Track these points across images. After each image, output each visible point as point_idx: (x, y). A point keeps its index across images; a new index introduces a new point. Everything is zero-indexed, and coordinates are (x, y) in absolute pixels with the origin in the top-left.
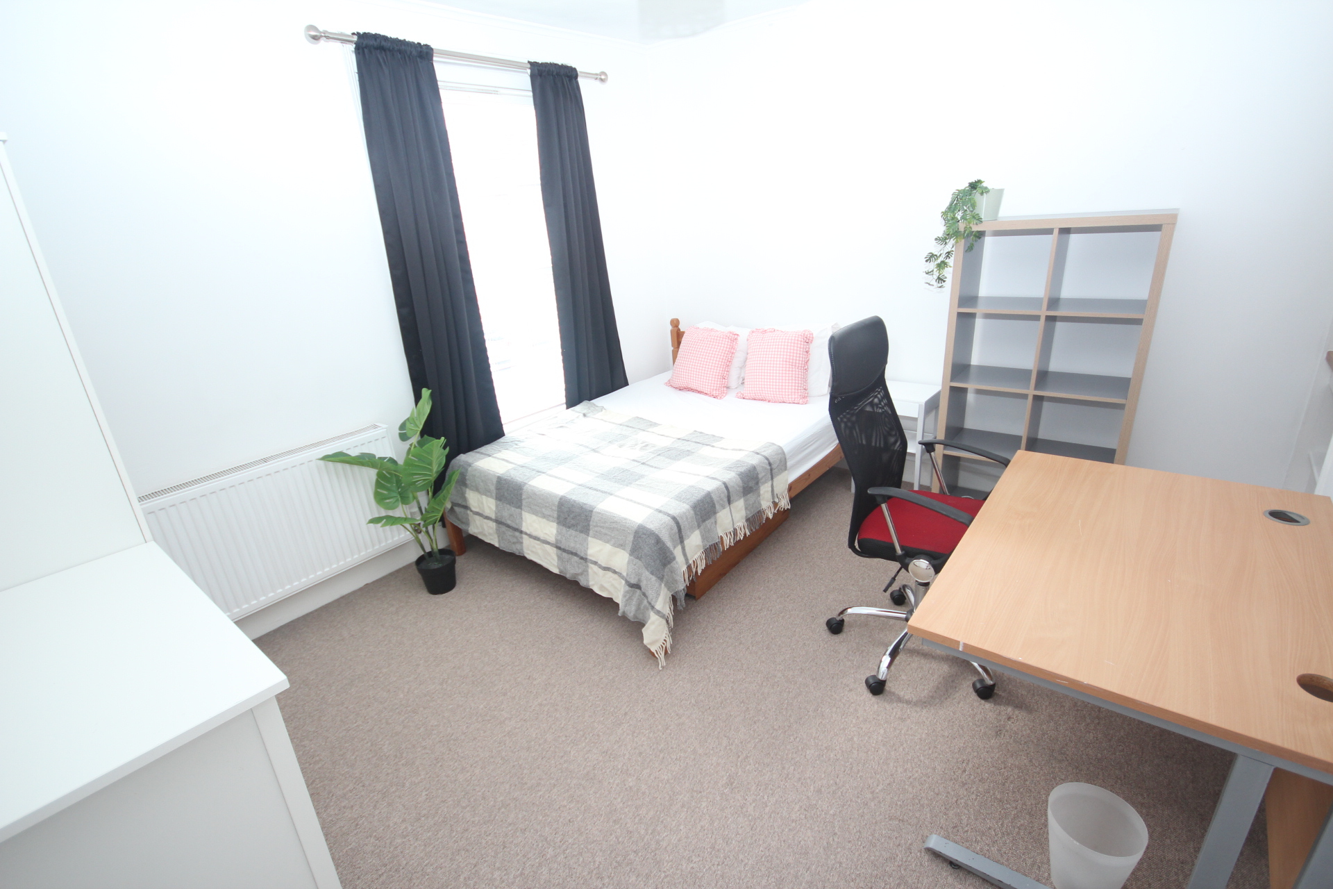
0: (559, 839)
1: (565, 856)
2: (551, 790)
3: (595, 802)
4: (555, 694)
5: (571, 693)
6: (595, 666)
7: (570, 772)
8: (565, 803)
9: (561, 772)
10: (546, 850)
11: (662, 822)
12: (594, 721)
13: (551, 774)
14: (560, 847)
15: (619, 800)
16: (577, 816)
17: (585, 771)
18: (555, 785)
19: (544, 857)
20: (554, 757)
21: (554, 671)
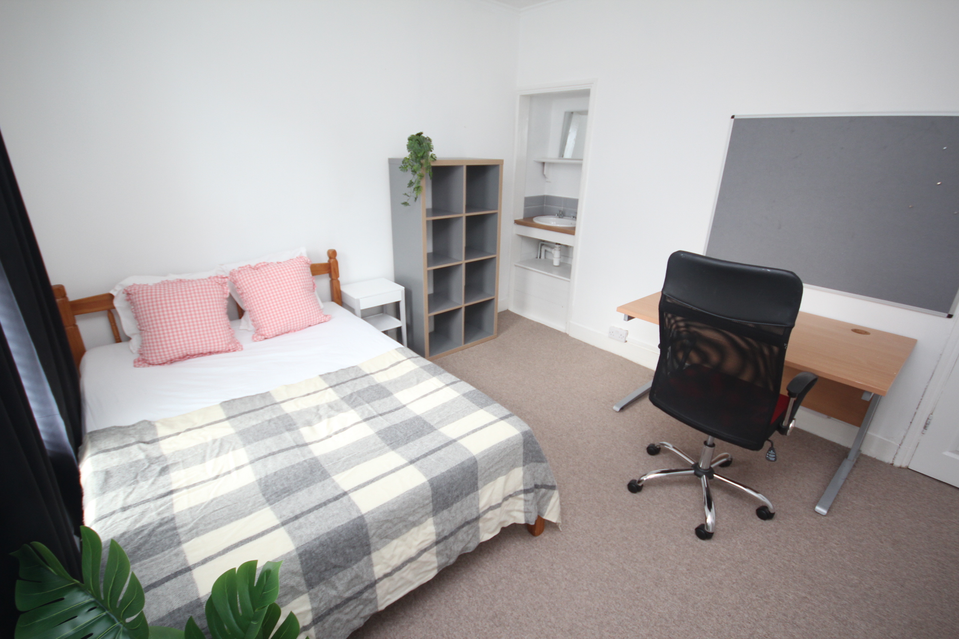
0: (748, 624)
1: (760, 620)
2: (703, 630)
3: (707, 595)
4: (585, 624)
5: (584, 608)
6: (547, 584)
7: (681, 613)
8: (714, 619)
9: (683, 621)
10: (760, 635)
11: (712, 554)
12: (622, 590)
13: (686, 630)
14: (754, 624)
15: (701, 579)
16: (724, 610)
17: (679, 601)
18: (698, 627)
19: (767, 636)
20: (668, 627)
21: (549, 624)
